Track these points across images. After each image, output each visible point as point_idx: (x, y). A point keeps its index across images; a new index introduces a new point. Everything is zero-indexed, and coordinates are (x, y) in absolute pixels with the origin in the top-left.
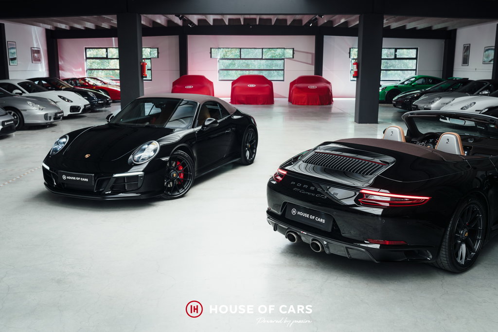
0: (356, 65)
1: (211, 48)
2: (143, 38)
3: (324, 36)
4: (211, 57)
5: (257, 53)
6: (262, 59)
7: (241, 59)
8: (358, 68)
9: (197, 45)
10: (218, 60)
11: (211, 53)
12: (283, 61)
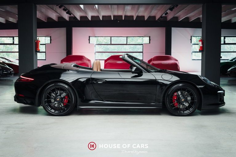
0: (201, 42)
1: (89, 37)
2: (37, 29)
3: (172, 28)
4: (89, 43)
5: (123, 40)
6: (127, 44)
7: (111, 44)
8: (203, 44)
9: (79, 34)
10: (94, 45)
11: (89, 40)
12: (142, 45)
